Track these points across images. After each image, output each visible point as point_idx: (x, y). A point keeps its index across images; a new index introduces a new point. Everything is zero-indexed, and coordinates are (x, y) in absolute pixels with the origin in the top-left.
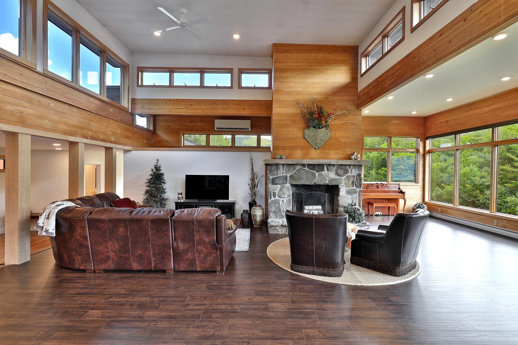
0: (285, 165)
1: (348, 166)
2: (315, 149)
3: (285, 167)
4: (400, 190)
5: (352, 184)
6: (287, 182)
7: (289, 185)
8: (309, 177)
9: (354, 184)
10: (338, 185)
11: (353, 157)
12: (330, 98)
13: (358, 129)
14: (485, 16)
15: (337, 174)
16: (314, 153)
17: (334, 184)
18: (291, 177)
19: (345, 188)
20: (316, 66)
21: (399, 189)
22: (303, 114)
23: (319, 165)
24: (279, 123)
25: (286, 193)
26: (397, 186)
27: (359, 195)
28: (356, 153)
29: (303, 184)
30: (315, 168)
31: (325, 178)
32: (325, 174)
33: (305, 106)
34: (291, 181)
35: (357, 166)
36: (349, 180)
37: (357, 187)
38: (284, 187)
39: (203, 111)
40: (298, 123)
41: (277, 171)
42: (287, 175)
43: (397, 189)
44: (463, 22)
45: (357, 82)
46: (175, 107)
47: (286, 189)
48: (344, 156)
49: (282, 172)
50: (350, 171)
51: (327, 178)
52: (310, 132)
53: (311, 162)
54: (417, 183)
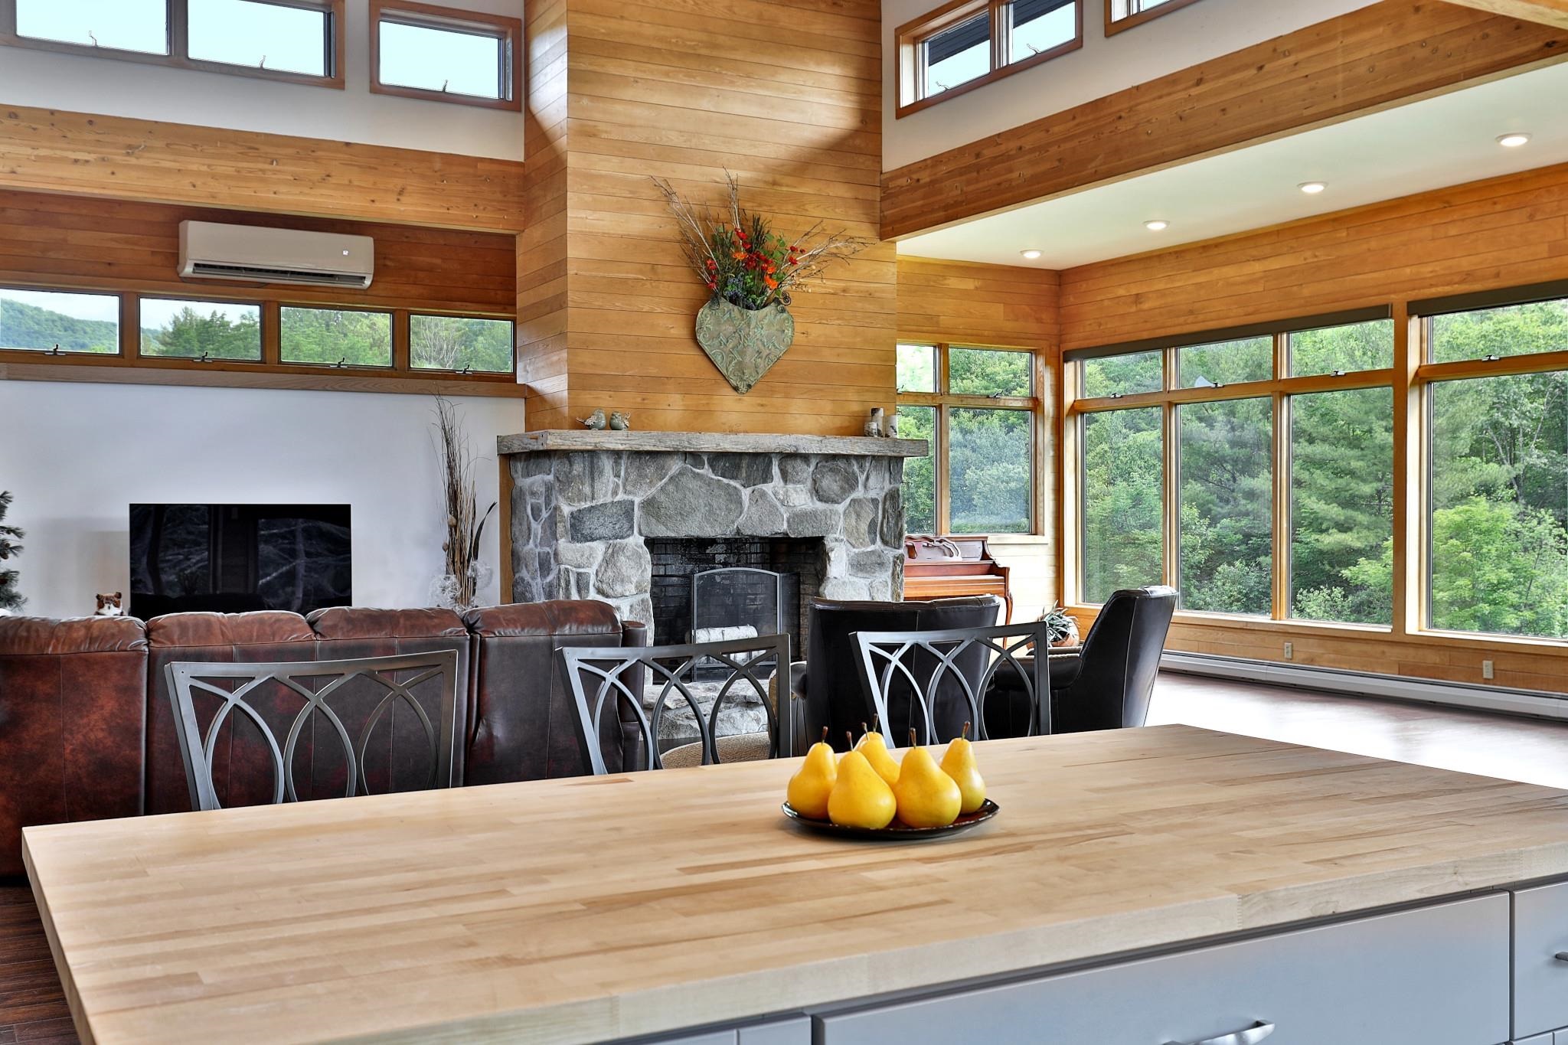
0: (625, 457)
1: (854, 462)
2: (736, 389)
3: (623, 462)
4: (990, 562)
5: (869, 533)
6: (632, 527)
7: (642, 540)
8: (715, 506)
9: (875, 533)
10: (822, 538)
11: (874, 426)
12: (787, 186)
13: (884, 316)
14: (1302, 80)
15: (818, 493)
16: (730, 406)
17: (809, 532)
18: (649, 505)
19: (847, 550)
20: (734, 49)
21: (985, 556)
22: (688, 241)
23: (756, 455)
24: (594, 274)
25: (629, 577)
26: (979, 545)
27: (893, 574)
28: (881, 413)
29: (695, 535)
30: (738, 467)
31: (773, 511)
32: (775, 494)
33: (696, 209)
34: (648, 524)
35: (885, 463)
36: (858, 515)
37: (885, 542)
38: (623, 549)
39: (198, 183)
40: (669, 278)
41: (593, 479)
42: (630, 497)
43: (977, 560)
44: (1253, 71)
45: (878, 133)
46: (42, 152)
47: (628, 558)
48: (838, 422)
49: (611, 486)
50: (862, 478)
51: (782, 510)
52: (716, 320)
53: (728, 444)
54: (1036, 534)
